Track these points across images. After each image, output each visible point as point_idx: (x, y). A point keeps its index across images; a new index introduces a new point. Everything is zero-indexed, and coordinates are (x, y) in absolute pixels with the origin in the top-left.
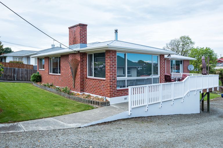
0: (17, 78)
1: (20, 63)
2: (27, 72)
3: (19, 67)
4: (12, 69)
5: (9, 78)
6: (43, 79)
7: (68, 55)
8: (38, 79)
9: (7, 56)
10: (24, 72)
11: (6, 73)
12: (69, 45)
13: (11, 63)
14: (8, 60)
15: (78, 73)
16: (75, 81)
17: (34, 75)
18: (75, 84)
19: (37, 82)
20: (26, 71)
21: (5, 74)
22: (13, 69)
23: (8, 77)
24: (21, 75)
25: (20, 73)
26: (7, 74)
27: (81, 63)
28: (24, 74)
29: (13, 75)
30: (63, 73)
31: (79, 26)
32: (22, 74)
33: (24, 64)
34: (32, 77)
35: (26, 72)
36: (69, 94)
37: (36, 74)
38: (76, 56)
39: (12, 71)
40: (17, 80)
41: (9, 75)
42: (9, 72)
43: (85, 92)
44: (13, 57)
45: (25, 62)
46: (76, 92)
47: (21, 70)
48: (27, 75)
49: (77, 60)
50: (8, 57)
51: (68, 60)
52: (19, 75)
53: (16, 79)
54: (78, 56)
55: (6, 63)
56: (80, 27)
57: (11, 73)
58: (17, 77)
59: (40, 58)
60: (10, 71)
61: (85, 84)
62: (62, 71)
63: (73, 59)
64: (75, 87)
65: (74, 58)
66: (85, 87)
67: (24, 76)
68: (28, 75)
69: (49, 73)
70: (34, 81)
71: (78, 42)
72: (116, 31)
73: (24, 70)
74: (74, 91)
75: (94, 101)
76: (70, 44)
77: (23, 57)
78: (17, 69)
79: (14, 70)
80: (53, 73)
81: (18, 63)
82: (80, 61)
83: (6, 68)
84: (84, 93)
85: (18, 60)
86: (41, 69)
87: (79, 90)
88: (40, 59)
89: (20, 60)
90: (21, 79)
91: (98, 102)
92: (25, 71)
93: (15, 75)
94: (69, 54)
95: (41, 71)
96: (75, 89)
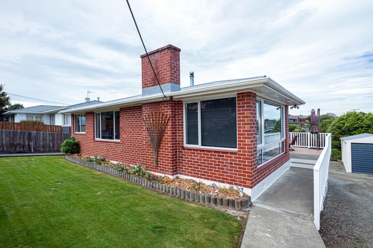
0: (36, 148)
1: (39, 124)
2: (53, 137)
3: (37, 130)
4: (25, 133)
5: (20, 148)
6: (83, 148)
7: (141, 106)
8: (75, 149)
9: (16, 114)
10: (48, 138)
11: (13, 140)
12: (143, 88)
13: (22, 123)
14: (18, 119)
15: (165, 138)
16: (158, 154)
17: (67, 142)
18: (157, 159)
19: (72, 153)
20: (51, 136)
21: (11, 142)
22: (27, 133)
23: (18, 146)
24: (41, 143)
25: (41, 139)
26: (15, 143)
27: (172, 120)
28: (48, 141)
29: (27, 143)
30: (126, 138)
31: (166, 50)
32: (43, 141)
33: (47, 125)
34: (64, 145)
35: (51, 138)
36: (150, 179)
37: (71, 141)
38: (161, 107)
39: (26, 137)
40: (36, 151)
41: (20, 144)
42: (20, 138)
43: (180, 173)
44: (27, 114)
45: (46, 121)
46: (163, 175)
47: (42, 135)
48: (53, 142)
49: (163, 115)
50: (18, 115)
51: (142, 115)
52: (39, 143)
53: (32, 150)
54: (164, 107)
55: (14, 123)
56: (171, 52)
57: (24, 140)
58: (34, 147)
59: (75, 114)
60: (22, 137)
61: (179, 160)
62: (123, 135)
63: (152, 113)
64: (157, 164)
65: (154, 110)
66: (180, 165)
67: (47, 143)
68: (55, 142)
69: (94, 138)
70: (67, 152)
71: (165, 80)
72: (192, 75)
73: (48, 134)
74: (155, 171)
75: (222, 199)
76: (145, 85)
77: (42, 114)
78: (34, 132)
79: (30, 134)
80: (102, 138)
81: (34, 123)
82: (172, 117)
83: (14, 132)
84: (178, 175)
85: (34, 119)
86: (79, 131)
87: (168, 171)
88: (75, 116)
89: (39, 120)
90: (42, 150)
91: (233, 201)
92: (49, 136)
93: (30, 143)
94: (143, 104)
95: (79, 135)
96: (158, 169)
